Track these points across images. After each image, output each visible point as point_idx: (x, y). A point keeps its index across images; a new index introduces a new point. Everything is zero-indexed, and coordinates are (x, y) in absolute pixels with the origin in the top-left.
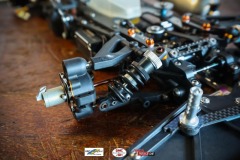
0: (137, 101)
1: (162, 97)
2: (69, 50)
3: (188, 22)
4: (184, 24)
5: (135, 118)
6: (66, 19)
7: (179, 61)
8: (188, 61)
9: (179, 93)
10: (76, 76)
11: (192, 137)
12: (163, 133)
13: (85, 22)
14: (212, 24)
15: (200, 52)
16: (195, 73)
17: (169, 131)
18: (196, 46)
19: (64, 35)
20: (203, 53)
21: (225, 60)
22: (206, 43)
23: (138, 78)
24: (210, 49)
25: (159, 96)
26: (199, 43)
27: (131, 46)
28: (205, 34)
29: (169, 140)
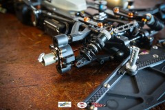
0: (96, 61)
1: (110, 58)
2: (37, 34)
3: (118, 12)
4: (116, 14)
5: (96, 71)
6: (36, 12)
7: (119, 36)
8: (123, 35)
9: (121, 54)
10: (62, 46)
11: (134, 76)
12: (118, 75)
13: (50, 14)
14: (134, 13)
15: (129, 30)
16: (129, 42)
17: (121, 74)
18: (127, 27)
19: (34, 23)
20: (131, 31)
21: (144, 34)
22: (132, 25)
23: (98, 45)
24: (135, 28)
25: (108, 57)
26: (128, 24)
27: (90, 27)
28: (130, 19)
29: (122, 78)
